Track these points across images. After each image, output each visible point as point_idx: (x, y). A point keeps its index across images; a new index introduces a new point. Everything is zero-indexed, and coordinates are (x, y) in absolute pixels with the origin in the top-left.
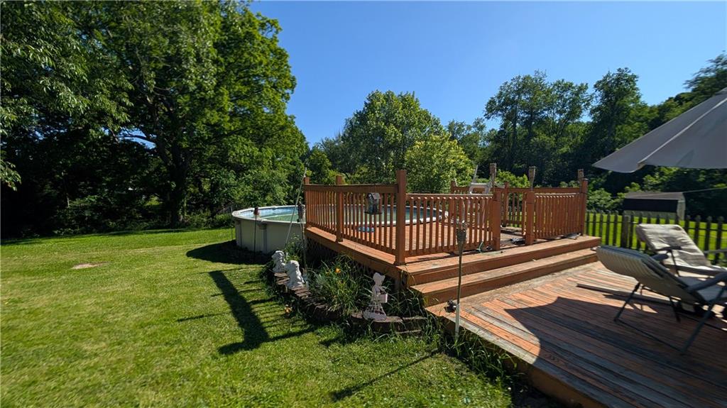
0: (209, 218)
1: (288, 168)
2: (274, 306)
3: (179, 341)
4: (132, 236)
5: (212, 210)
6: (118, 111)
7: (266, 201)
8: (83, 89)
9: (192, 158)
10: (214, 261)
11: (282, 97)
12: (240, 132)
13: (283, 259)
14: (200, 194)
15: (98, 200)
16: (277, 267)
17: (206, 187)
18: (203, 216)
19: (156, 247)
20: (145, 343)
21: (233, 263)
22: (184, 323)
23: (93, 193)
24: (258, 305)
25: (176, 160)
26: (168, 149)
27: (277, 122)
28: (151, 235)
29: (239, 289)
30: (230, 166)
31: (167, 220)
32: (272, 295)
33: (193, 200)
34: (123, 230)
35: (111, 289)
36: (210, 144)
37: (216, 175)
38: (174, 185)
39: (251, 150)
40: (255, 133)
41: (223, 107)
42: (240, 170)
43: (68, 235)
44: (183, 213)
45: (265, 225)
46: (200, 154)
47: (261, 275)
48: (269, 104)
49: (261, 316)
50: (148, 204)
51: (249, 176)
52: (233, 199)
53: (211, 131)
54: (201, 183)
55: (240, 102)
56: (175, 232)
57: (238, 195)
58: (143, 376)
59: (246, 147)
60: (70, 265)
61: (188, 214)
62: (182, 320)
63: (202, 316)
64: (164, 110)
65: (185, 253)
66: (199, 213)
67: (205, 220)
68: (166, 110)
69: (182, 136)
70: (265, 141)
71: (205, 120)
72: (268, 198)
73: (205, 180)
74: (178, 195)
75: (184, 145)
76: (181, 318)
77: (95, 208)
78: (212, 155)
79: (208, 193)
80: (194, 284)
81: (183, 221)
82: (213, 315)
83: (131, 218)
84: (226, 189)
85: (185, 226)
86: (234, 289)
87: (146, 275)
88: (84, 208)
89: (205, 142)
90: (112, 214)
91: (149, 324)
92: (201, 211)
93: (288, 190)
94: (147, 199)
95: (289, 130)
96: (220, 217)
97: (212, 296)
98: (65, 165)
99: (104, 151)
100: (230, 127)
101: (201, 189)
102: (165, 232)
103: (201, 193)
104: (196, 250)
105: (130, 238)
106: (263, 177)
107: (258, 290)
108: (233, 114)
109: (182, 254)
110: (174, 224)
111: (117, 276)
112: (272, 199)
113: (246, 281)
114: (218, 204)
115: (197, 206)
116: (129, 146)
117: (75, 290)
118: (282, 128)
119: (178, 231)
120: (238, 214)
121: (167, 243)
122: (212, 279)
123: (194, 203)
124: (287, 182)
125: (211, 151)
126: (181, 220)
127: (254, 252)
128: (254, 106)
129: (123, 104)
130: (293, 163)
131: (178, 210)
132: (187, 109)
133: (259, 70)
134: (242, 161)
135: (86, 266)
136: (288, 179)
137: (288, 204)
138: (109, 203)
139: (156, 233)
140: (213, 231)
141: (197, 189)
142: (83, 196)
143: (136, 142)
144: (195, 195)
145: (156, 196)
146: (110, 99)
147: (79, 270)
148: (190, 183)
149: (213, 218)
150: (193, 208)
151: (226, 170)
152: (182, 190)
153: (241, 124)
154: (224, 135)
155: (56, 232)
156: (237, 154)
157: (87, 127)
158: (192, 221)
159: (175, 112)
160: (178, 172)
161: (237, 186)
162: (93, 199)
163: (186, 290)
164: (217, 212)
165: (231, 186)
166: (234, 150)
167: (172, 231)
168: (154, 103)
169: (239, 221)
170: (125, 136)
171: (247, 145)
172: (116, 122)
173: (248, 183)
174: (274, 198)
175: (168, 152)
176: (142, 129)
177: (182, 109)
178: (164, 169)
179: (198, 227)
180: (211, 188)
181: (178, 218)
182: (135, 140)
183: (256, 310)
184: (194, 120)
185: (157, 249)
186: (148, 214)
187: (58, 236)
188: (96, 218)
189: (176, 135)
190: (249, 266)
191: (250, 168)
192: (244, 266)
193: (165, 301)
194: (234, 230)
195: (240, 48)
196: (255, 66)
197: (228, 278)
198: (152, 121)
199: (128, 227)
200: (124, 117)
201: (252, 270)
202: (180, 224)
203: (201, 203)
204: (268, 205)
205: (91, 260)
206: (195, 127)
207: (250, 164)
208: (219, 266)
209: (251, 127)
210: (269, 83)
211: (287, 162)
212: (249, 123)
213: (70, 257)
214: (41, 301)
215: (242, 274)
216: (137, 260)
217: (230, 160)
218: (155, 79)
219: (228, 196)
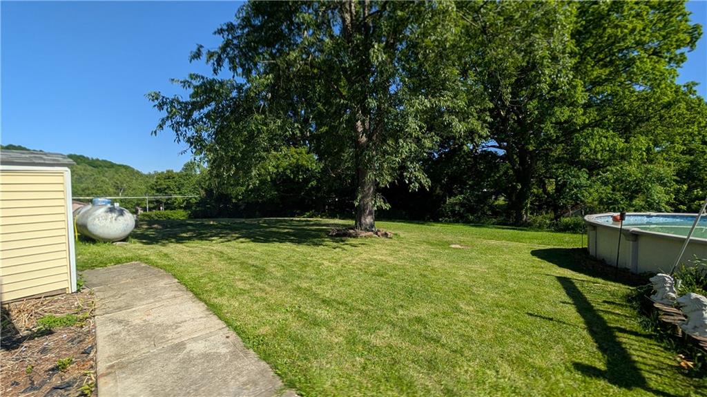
0: (552, 220)
1: (678, 160)
2: (656, 348)
3: (529, 334)
4: (485, 229)
5: (555, 211)
6: (482, 128)
7: (633, 206)
8: (464, 116)
9: (538, 160)
10: (561, 265)
11: (669, 62)
12: (597, 124)
13: (671, 288)
14: (543, 195)
15: (464, 198)
16: (659, 295)
17: (551, 188)
18: (546, 217)
19: (503, 241)
20: (500, 321)
21: (586, 274)
22: (534, 318)
23: (461, 193)
24: (625, 335)
25: (523, 162)
26: (516, 154)
27: (659, 99)
28: (499, 230)
29: (597, 307)
30: (581, 165)
31: (511, 218)
32: (649, 331)
33: (536, 200)
34: (478, 223)
35: (474, 267)
36: (557, 144)
37: (564, 175)
38: (519, 187)
39: (611, 142)
40: (618, 122)
41: (576, 101)
42: (593, 167)
43: (446, 222)
44: (526, 213)
45: (635, 236)
46: (547, 155)
47: (629, 299)
48: (645, 78)
49: (633, 352)
50: (496, 203)
51: (608, 175)
52: (582, 201)
53: (560, 129)
54: (545, 184)
55: (599, 89)
56: (519, 230)
57: (591, 196)
58: (501, 349)
59: (604, 140)
60: (449, 243)
61: (530, 214)
62: (531, 315)
63: (551, 319)
64: (514, 119)
65: (530, 251)
66: (542, 214)
67: (548, 222)
68: (516, 118)
69: (529, 140)
70: (635, 128)
71: (554, 120)
72: (638, 201)
73: (549, 181)
74: (522, 196)
75: (531, 148)
76: (530, 312)
77: (462, 205)
78: (559, 154)
79: (553, 194)
80: (540, 284)
81: (526, 221)
82: (564, 323)
83: (484, 214)
84: (575, 190)
85: (527, 226)
86: (589, 304)
87: (497, 263)
88: (456, 204)
89: (553, 142)
90: (472, 210)
91: (502, 306)
92: (544, 213)
93: (677, 192)
94: (496, 199)
95: (683, 105)
96: (565, 220)
97: (561, 302)
98: (447, 174)
99: (470, 161)
100: (585, 120)
101: (545, 191)
102: (511, 229)
103: (545, 194)
104: (540, 250)
105: (484, 230)
106: (630, 175)
107: (626, 316)
108: (586, 106)
109: (526, 251)
110: (519, 224)
111: (477, 258)
112: (642, 203)
113: (604, 299)
114: (565, 206)
115: (540, 207)
116: (486, 155)
117: (453, 262)
118: (668, 106)
119: (521, 230)
120: (592, 218)
121: (512, 239)
122: (559, 284)
123: (537, 204)
124: (675, 180)
125: (558, 151)
126: (524, 219)
127: (617, 268)
128: (619, 89)
129: (485, 121)
130: (690, 152)
131: (522, 209)
132: (536, 112)
133: (630, 41)
134: (599, 156)
135: (458, 246)
136: (677, 175)
137: (675, 211)
138: (469, 201)
139: (503, 229)
140: (558, 234)
141: (541, 190)
142: (456, 195)
143: (491, 152)
144: (538, 197)
145: (503, 196)
146: (478, 120)
147: (454, 248)
148: (533, 184)
149: (557, 221)
150: (536, 209)
151: (576, 169)
152: (526, 191)
153: (598, 115)
154: (576, 131)
155: (440, 219)
156: (591, 150)
157: (463, 144)
158: (535, 221)
159: (524, 118)
160: (524, 175)
161: (591, 186)
162: (460, 197)
163: (533, 287)
164: (562, 215)
165: (582, 186)
166: (588, 145)
167: (516, 229)
168: (506, 115)
169: (594, 226)
170: (483, 147)
171: (606, 137)
172: (481, 137)
173: (605, 183)
174: (647, 202)
175: (515, 156)
176: (496, 139)
177: (531, 114)
178: (511, 172)
179: (540, 227)
180: (556, 189)
181: (521, 217)
182: (490, 149)
183: (624, 340)
184: (542, 122)
185: (504, 243)
186: (496, 212)
187: (441, 222)
188: (462, 211)
189: (524, 139)
190: (609, 283)
191: (609, 165)
192: (600, 280)
193: (514, 291)
194: (585, 237)
195: (601, 26)
196: (624, 39)
197: (580, 289)
198: (505, 131)
199: (482, 221)
200: (485, 132)
201: (613, 288)
202: (523, 223)
203: (544, 204)
204: (635, 211)
205: (460, 243)
206: (542, 129)
207: (610, 160)
208: (568, 273)
209: (614, 114)
210: (646, 50)
211: (675, 152)
212: (609, 110)
213: (449, 238)
214: (437, 263)
215: (598, 289)
216: (489, 249)
217: (583, 157)
218: (511, 93)
219: (577, 198)
